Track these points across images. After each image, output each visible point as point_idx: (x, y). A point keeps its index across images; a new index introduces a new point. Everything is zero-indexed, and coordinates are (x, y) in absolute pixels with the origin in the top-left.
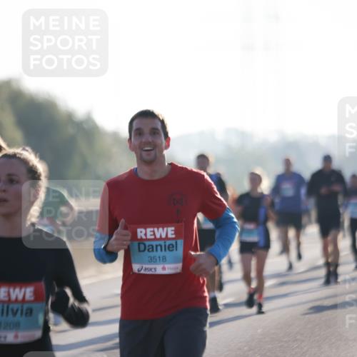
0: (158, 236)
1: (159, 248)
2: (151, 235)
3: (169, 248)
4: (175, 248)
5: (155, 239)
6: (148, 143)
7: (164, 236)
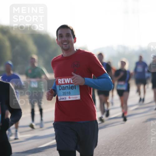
0: (66, 82)
1: (67, 88)
2: (63, 82)
3: (71, 88)
4: (74, 88)
5: (65, 84)
6: (65, 41)
7: (69, 82)
